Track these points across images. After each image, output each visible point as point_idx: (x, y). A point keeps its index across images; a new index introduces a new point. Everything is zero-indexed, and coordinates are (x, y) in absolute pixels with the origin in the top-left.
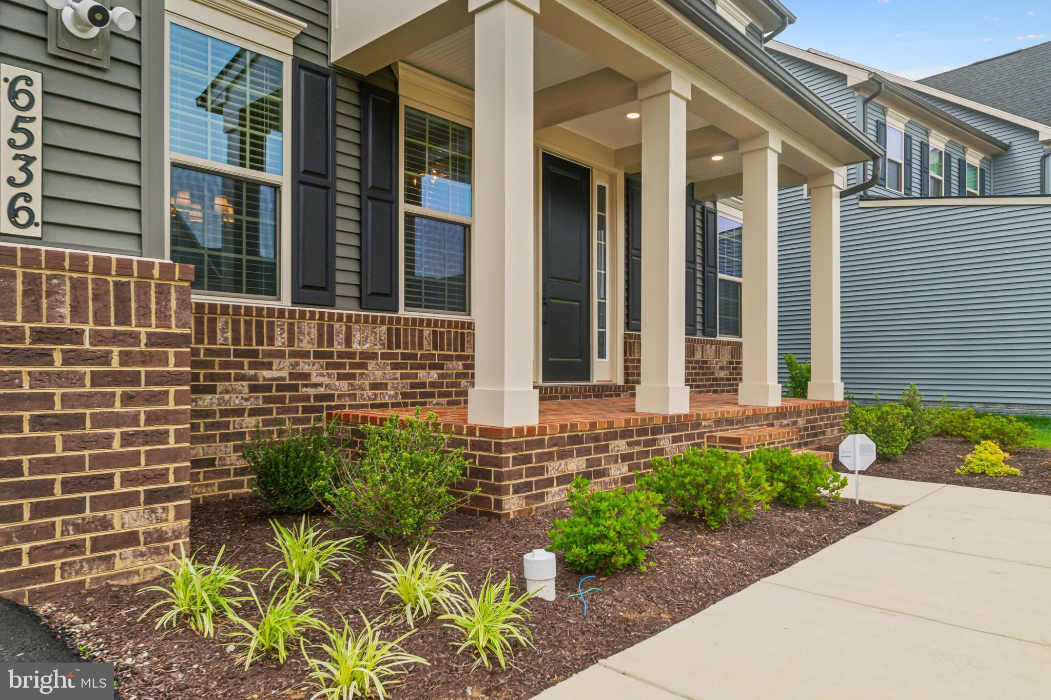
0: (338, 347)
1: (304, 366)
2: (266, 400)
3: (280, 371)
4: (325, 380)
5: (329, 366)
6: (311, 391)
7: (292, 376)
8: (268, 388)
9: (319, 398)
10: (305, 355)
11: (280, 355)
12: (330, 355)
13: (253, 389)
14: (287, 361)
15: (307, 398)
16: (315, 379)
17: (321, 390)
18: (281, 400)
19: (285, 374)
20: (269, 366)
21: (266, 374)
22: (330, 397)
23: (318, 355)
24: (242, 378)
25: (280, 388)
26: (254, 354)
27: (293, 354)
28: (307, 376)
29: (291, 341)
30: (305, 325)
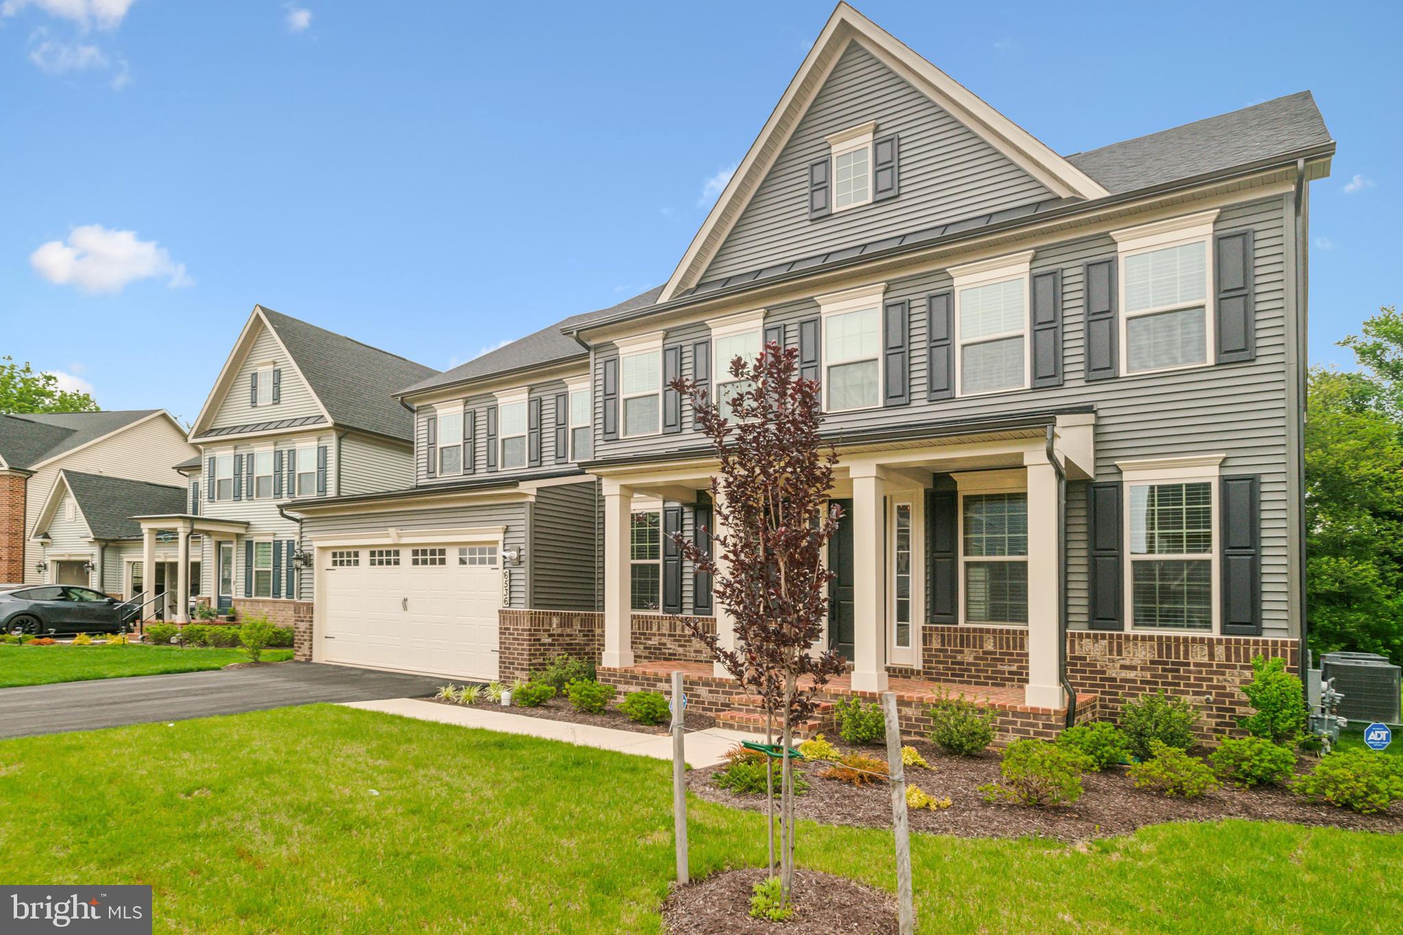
0: (678, 632)
1: (664, 640)
2: (650, 653)
3: (654, 641)
4: (673, 647)
5: (675, 640)
6: (667, 651)
7: (660, 644)
8: (650, 648)
9: (670, 654)
10: (664, 635)
11: (655, 635)
12: (675, 636)
13: (645, 648)
14: (657, 638)
15: (665, 654)
16: (668, 646)
17: (671, 651)
18: (655, 654)
19: (656, 643)
20: (650, 639)
21: (650, 642)
22: (675, 655)
23: (670, 635)
24: (641, 643)
25: (655, 649)
26: (645, 634)
27: (659, 635)
28: (665, 644)
29: (659, 629)
30: (664, 622)
